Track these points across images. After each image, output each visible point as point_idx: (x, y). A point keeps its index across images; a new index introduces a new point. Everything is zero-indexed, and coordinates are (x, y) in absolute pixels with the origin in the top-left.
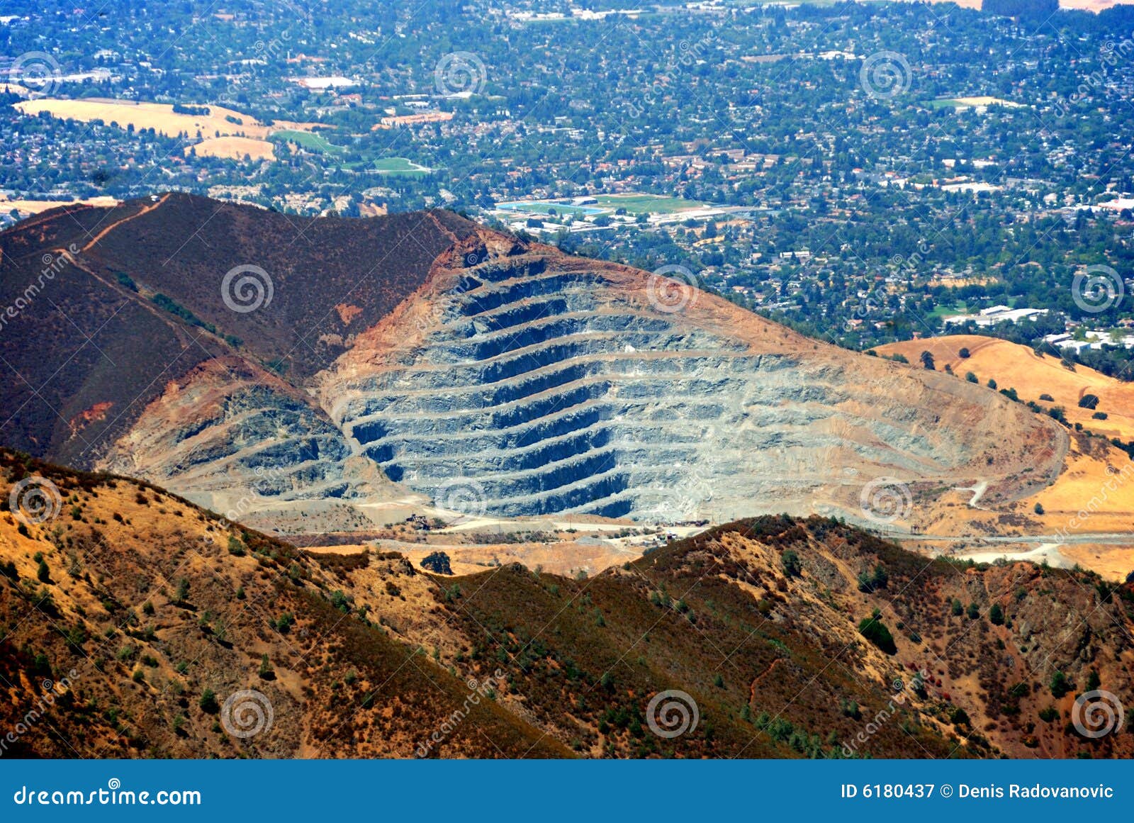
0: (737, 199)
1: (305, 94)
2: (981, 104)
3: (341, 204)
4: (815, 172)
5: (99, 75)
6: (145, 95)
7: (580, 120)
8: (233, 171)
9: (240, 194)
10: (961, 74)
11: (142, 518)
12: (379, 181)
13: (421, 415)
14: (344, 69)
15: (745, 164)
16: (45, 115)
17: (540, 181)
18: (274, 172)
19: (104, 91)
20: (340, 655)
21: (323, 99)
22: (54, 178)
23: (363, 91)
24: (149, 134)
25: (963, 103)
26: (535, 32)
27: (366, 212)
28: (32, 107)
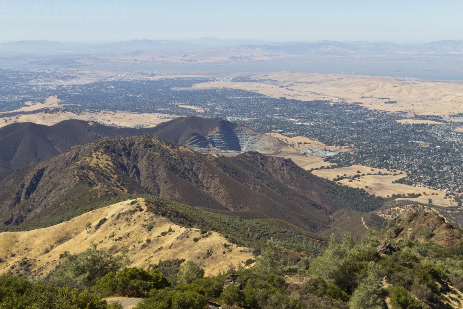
0: (252, 118)
1: (208, 105)
2: (278, 108)
3: (210, 117)
4: (260, 115)
5: (186, 103)
6: (191, 105)
7: (236, 109)
8: (200, 113)
9: (200, 116)
10: (276, 105)
11: (184, 150)
12: (215, 115)
13: (216, 140)
14: (212, 103)
15: (253, 114)
16: (181, 107)
17: (232, 115)
18: (204, 113)
19: (187, 105)
20: (204, 165)
21: (210, 106)
22: (181, 114)
23: (214, 105)
24: (191, 109)
25: (276, 108)
26: (232, 100)
27: (213, 118)
28: (180, 106)
